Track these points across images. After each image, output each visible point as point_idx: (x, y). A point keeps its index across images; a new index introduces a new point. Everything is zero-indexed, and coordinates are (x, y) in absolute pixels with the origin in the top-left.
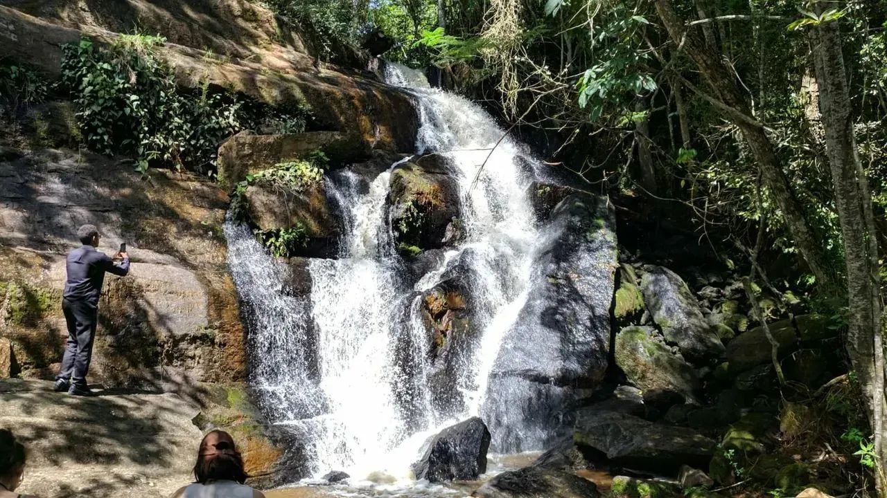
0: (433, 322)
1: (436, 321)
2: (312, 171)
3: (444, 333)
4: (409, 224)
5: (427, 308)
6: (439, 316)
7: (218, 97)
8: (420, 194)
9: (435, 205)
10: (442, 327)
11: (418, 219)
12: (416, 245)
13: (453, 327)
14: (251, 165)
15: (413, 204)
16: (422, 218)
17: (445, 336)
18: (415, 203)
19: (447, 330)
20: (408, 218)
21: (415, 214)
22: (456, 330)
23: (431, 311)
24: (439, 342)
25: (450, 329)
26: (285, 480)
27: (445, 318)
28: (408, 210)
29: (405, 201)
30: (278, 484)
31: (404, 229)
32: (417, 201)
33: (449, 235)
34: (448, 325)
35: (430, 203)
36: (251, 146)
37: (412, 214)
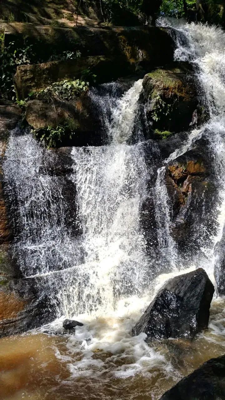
0: (176, 186)
1: (178, 184)
2: (80, 84)
3: (185, 194)
4: (159, 115)
5: (170, 175)
6: (180, 181)
7: (13, 44)
8: (166, 89)
9: (180, 97)
10: (183, 189)
11: (167, 109)
12: (167, 130)
13: (193, 189)
14: (34, 86)
15: (161, 98)
16: (170, 108)
17: (187, 196)
18: (163, 97)
19: (188, 191)
20: (158, 109)
21: (163, 105)
22: (195, 191)
23: (173, 177)
24: (182, 200)
25: (190, 190)
26: (29, 326)
27: (186, 182)
28: (157, 103)
29: (155, 97)
30: (23, 330)
31: (155, 118)
32: (164, 95)
33: (195, 120)
34: (188, 187)
35: (175, 96)
36: (32, 71)
37: (161, 105)
